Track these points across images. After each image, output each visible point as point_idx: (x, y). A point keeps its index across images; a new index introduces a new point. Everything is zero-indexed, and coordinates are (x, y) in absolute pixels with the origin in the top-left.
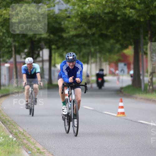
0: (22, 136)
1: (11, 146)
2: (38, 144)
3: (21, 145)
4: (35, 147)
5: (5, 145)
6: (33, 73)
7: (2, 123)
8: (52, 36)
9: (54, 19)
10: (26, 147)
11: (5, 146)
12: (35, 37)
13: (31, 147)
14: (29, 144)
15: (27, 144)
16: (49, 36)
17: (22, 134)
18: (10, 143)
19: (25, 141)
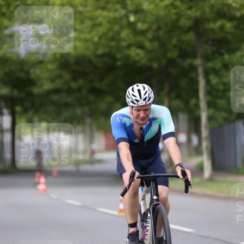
6: (149, 136)
8: (16, 92)
16: (11, 92)
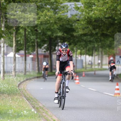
0: (42, 110)
1: (34, 117)
2: (54, 116)
3: (41, 117)
4: (51, 118)
5: (29, 116)
7: (27, 100)
9: (67, 22)
10: (45, 119)
11: (29, 118)
12: (53, 36)
13: (49, 119)
14: (47, 116)
15: (45, 116)
16: (63, 34)
17: (42, 108)
18: (33, 115)
19: (44, 114)
